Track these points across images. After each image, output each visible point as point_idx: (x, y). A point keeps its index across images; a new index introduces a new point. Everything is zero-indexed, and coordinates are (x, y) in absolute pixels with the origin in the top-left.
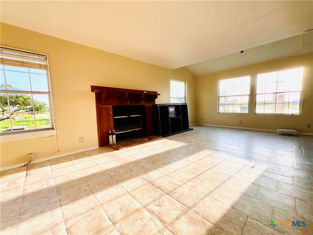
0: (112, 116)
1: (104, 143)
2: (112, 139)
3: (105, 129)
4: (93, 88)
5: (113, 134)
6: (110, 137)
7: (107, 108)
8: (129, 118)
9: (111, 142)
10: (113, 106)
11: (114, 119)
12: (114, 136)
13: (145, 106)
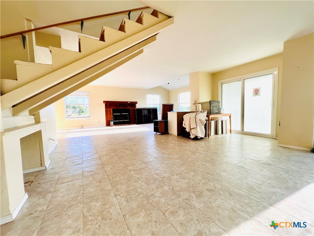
0: (112, 113)
1: (108, 124)
2: (112, 123)
3: (109, 119)
4: (104, 102)
5: (112, 121)
6: (111, 122)
7: (110, 110)
8: (121, 115)
9: (111, 124)
10: (113, 109)
11: (113, 115)
12: (113, 122)
13: (130, 109)
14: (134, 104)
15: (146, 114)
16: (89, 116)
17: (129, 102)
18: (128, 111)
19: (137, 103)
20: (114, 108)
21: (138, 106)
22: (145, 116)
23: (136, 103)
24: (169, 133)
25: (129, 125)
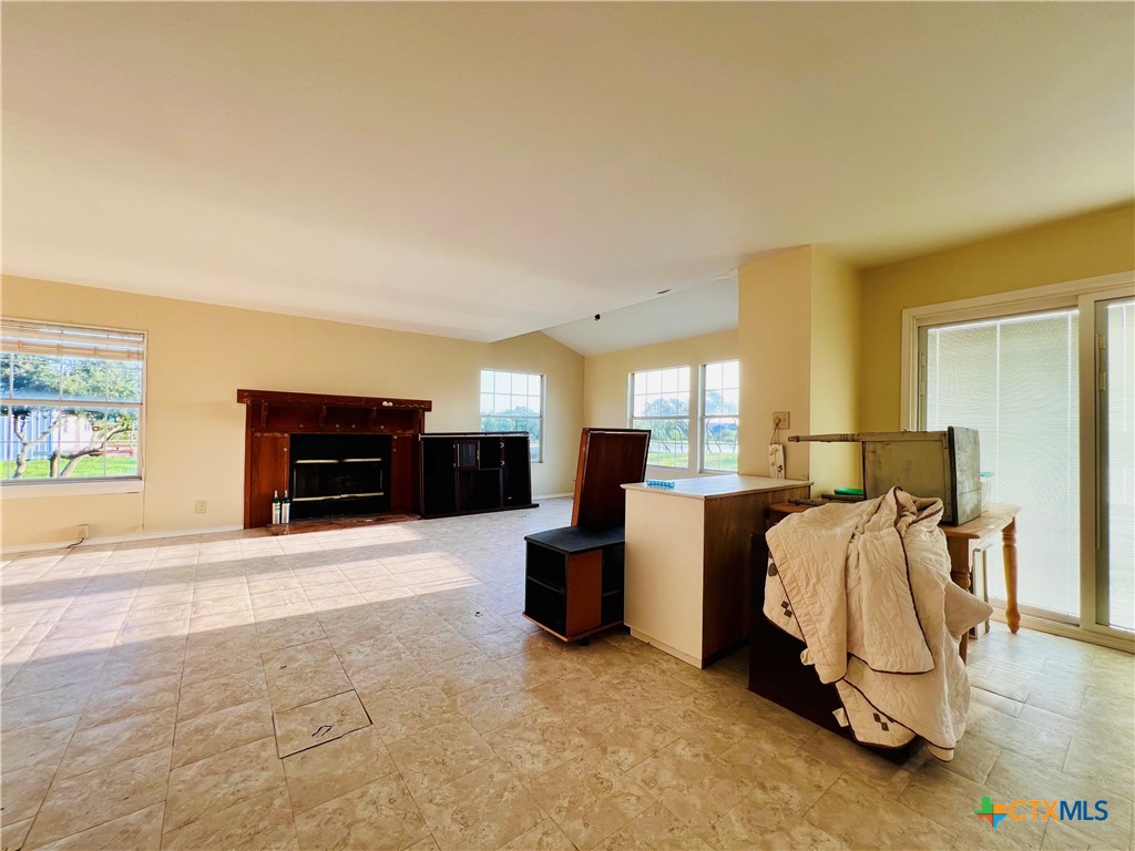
0: (286, 459)
1: (257, 519)
2: (280, 512)
3: (264, 487)
4: (242, 395)
5: (282, 500)
6: (275, 506)
7: (275, 438)
8: (343, 468)
9: (276, 520)
10: (292, 436)
11: (293, 466)
12: (286, 506)
13: (390, 437)
14: (412, 412)
15: (473, 464)
16: (135, 474)
17: (388, 400)
18: (379, 445)
19: (430, 410)
20: (301, 429)
21: (434, 424)
22: (465, 473)
23: (427, 406)
24: (628, 630)
25: (379, 521)
